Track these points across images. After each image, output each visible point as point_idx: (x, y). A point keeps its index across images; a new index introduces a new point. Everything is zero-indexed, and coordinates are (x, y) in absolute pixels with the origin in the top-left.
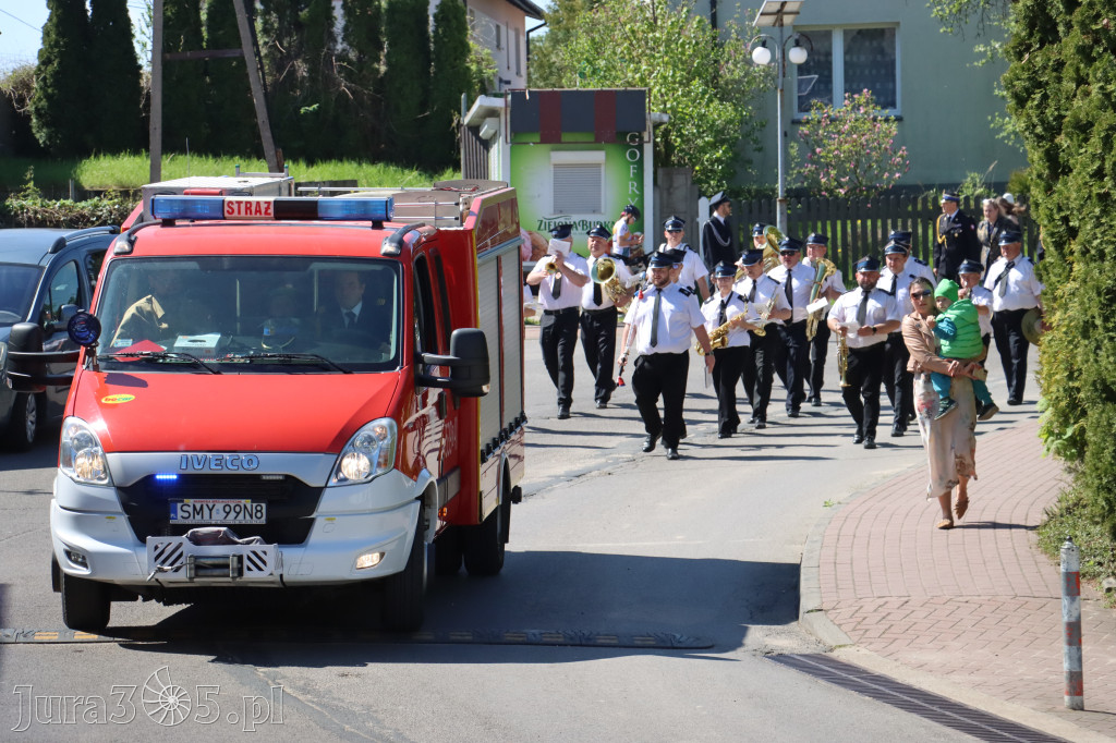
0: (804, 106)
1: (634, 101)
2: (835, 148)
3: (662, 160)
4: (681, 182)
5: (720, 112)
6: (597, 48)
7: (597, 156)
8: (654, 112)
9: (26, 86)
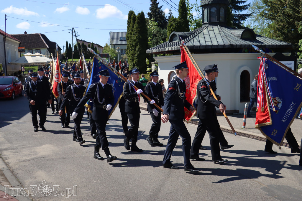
0: (121, 55)
1: (108, 54)
2: (124, 58)
3: (111, 59)
4: (112, 60)
5: (115, 55)
6: (106, 51)
7: (105, 58)
8: (110, 55)
9: (64, 54)
